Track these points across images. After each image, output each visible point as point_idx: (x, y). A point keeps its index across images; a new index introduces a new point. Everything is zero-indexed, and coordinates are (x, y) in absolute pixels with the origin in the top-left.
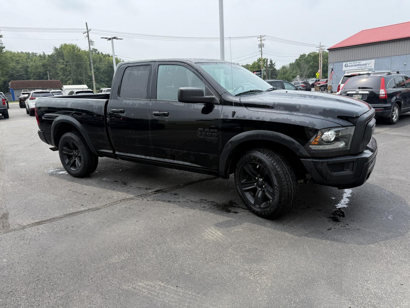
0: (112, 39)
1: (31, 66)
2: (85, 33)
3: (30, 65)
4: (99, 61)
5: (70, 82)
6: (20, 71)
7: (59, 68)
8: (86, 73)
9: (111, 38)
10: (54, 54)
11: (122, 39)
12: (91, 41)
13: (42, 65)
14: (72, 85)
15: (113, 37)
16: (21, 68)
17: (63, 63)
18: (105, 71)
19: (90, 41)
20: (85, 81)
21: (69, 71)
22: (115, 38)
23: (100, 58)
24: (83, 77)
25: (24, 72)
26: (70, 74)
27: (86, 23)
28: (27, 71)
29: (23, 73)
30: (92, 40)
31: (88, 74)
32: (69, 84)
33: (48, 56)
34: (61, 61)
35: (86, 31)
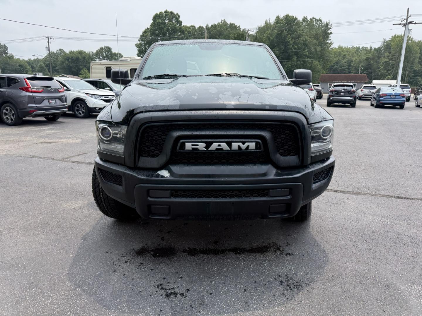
0: (408, 24)
1: (354, 61)
2: (403, 20)
3: (354, 59)
5: (389, 77)
6: (343, 65)
7: (381, 62)
8: (412, 68)
10: (381, 47)
13: (366, 59)
14: (391, 80)
16: (345, 63)
17: (389, 56)
20: (407, 76)
21: (392, 65)
24: (406, 72)
25: (347, 67)
26: (393, 68)
27: (408, 9)
28: (350, 66)
29: (345, 68)
31: (414, 69)
32: (388, 79)
33: (375, 49)
34: (387, 54)
35: (406, 18)
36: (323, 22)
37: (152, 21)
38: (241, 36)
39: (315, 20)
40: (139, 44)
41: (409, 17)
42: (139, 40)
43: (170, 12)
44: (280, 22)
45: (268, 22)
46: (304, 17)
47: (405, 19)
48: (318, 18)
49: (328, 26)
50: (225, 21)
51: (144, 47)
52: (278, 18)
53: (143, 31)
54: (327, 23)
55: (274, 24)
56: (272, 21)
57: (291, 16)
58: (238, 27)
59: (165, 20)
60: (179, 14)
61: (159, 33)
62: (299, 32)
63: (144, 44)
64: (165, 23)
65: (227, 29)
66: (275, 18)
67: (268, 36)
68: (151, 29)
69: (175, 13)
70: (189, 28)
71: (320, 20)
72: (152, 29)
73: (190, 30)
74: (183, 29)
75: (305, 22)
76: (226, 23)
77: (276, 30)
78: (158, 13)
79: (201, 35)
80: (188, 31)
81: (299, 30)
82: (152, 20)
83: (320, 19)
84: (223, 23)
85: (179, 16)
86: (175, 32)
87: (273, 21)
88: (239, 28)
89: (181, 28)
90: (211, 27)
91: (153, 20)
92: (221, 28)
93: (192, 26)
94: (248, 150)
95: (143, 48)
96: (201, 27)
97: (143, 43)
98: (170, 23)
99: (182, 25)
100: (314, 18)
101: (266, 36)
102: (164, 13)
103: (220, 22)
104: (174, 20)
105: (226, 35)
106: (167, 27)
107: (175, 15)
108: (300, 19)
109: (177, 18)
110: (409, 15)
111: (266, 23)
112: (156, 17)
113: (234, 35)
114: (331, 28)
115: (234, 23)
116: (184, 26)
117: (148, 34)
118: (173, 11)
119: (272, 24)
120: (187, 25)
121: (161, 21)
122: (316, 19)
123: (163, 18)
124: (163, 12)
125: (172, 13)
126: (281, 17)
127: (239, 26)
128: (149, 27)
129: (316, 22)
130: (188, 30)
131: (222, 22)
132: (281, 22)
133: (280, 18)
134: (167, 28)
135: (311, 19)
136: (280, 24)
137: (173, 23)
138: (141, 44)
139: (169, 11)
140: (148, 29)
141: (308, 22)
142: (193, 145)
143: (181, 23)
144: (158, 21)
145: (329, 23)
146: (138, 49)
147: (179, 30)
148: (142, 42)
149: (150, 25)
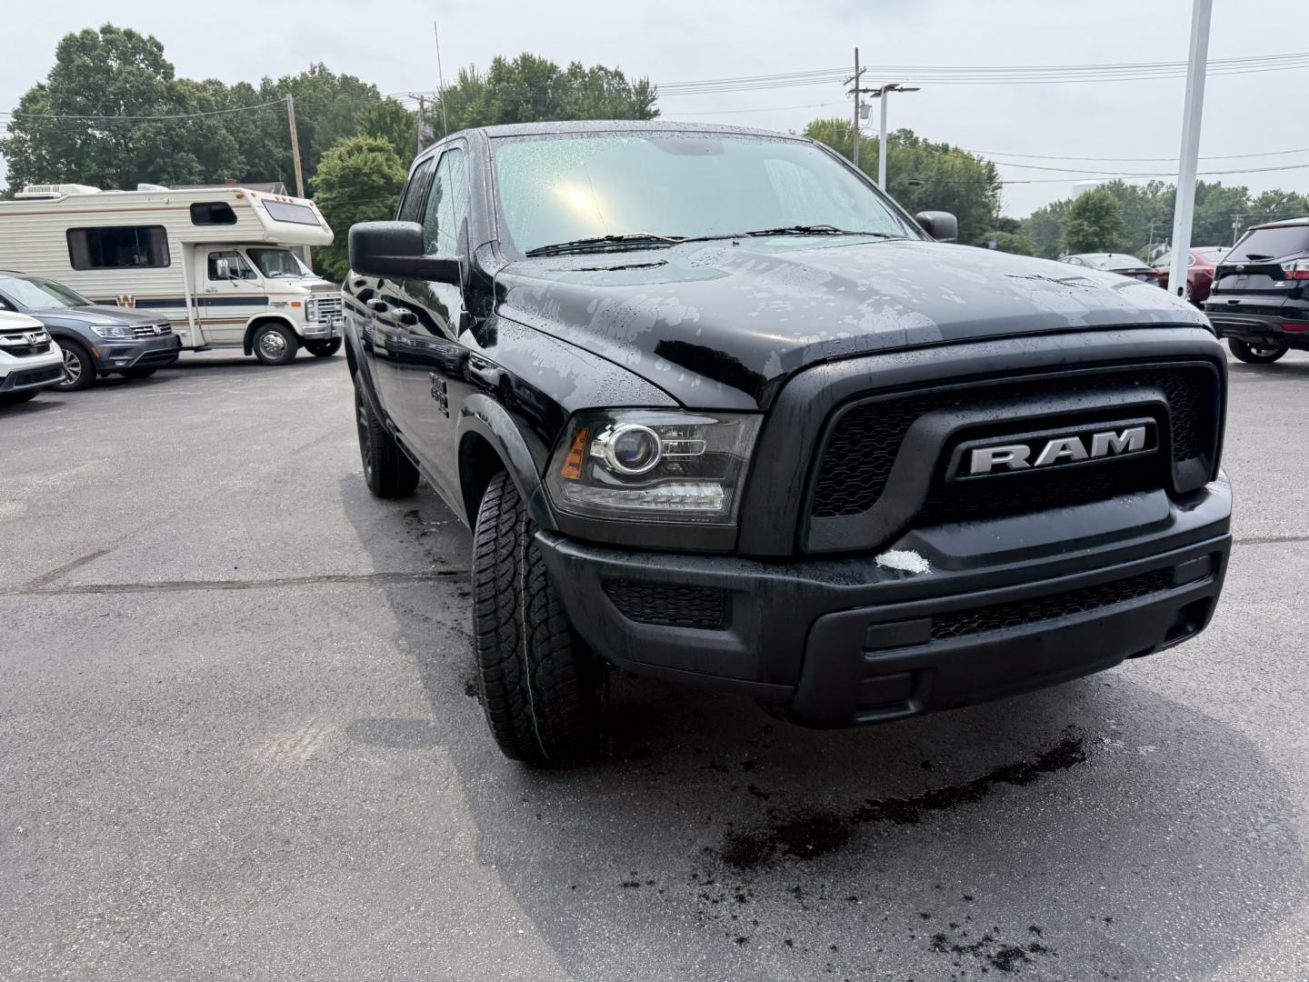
0: (885, 92)
2: (848, 82)
4: (913, 169)
9: (880, 91)
11: (917, 89)
12: (864, 105)
15: (887, 84)
18: (924, 200)
19: (860, 104)
22: (891, 88)
23: (918, 158)
27: (857, 50)
30: (866, 103)
35: (853, 74)
36: (628, 79)
37: (55, 62)
38: (391, 118)
39: (606, 74)
40: (12, 143)
41: (862, 72)
42: (11, 129)
43: (122, 31)
44: (507, 76)
45: (469, 75)
46: (573, 64)
47: (852, 79)
48: (612, 69)
49: (646, 92)
50: (324, 69)
51: (32, 153)
52: (498, 63)
53: (24, 96)
54: (641, 82)
55: (489, 82)
56: (481, 73)
57: (537, 59)
58: (370, 90)
59: (108, 57)
60: (159, 39)
61: (90, 104)
62: (568, 107)
63: (31, 140)
64: (109, 70)
65: (335, 94)
66: (490, 64)
67: (474, 119)
68: (54, 90)
69: (145, 36)
70: (203, 88)
71: (619, 75)
72: (57, 87)
73: (207, 95)
74: (182, 91)
75: (576, 79)
76: (330, 74)
77: (497, 99)
78: (78, 34)
79: (250, 114)
80: (200, 100)
81: (569, 103)
82: (55, 58)
83: (619, 70)
84: (317, 74)
85: (160, 48)
86: (149, 101)
87: (484, 72)
88: (374, 91)
89: (171, 88)
90: (279, 87)
91: (59, 59)
92: (314, 91)
93: (210, 82)
94: (1128, 452)
95: (32, 157)
96: (244, 85)
97: (28, 138)
98: (129, 68)
99: (176, 79)
100: (601, 68)
101: (470, 118)
102: (101, 36)
103: (307, 70)
104: (142, 61)
105: (338, 115)
106: (118, 84)
107: (144, 43)
108: (564, 68)
109: (151, 53)
110: (861, 68)
111: (463, 79)
112: (70, 49)
113: (367, 114)
114: (654, 99)
115: (355, 75)
116: (181, 81)
117: (43, 107)
118: (137, 30)
119: (483, 80)
120: (191, 78)
121: (93, 62)
122: (606, 72)
123: (98, 51)
124: (97, 30)
125: (129, 35)
126: (507, 61)
127: (374, 86)
128: (46, 82)
129: (609, 80)
130: (198, 94)
131: (313, 72)
132: (510, 77)
133: (504, 65)
134: (120, 88)
135: (592, 71)
136: (508, 82)
137: (139, 69)
138: (18, 141)
139: (119, 29)
140: (42, 87)
141: (587, 79)
142: (995, 455)
143: (168, 71)
144: (78, 62)
145: (648, 83)
146: (8, 161)
147: (166, 94)
148: (22, 135)
149: (50, 76)
